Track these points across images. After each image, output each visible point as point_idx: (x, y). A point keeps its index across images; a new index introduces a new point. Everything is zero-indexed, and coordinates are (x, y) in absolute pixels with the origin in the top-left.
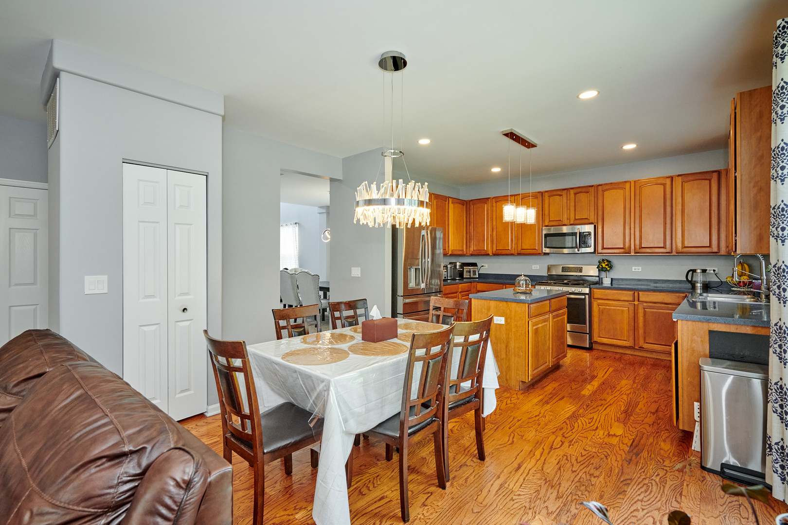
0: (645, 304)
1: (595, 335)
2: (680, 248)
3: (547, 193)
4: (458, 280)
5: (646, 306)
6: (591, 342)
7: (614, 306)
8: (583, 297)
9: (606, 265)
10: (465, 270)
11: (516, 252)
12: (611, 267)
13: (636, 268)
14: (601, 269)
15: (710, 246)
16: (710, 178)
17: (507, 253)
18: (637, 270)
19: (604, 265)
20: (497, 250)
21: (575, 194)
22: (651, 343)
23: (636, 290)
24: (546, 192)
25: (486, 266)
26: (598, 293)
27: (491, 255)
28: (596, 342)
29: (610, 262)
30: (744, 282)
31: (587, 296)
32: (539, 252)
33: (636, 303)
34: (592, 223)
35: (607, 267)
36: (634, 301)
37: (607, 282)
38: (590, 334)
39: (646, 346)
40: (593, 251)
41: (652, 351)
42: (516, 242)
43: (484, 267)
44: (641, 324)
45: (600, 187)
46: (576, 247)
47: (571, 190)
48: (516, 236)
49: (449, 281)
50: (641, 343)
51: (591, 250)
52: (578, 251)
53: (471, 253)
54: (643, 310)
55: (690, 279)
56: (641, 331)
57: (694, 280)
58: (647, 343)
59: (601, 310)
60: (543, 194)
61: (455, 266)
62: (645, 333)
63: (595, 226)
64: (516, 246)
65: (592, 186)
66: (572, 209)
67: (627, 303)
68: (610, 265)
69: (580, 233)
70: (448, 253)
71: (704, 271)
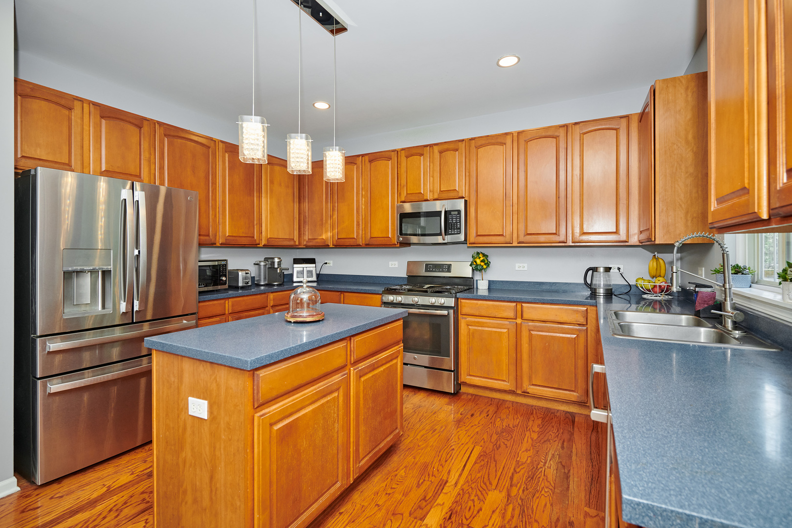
0: (531, 324)
1: (462, 372)
2: (578, 235)
3: (403, 152)
4: (277, 285)
5: (532, 326)
6: (457, 383)
7: (490, 327)
8: (445, 312)
9: (481, 261)
10: (295, 270)
11: (364, 243)
12: (488, 264)
13: (521, 265)
14: (476, 269)
15: (616, 233)
16: (617, 127)
17: (352, 243)
18: (521, 269)
19: (478, 261)
20: (338, 239)
21: (441, 152)
22: (539, 386)
23: (519, 302)
24: (403, 149)
25: (331, 263)
26: (467, 305)
27: (331, 246)
28: (465, 384)
29: (487, 256)
30: (660, 286)
31: (452, 311)
32: (393, 242)
33: (519, 321)
34: (463, 198)
35: (482, 264)
36: (516, 319)
37: (482, 286)
38: (456, 371)
39: (532, 390)
40: (463, 239)
41: (540, 398)
42: (363, 227)
43: (327, 265)
44: (525, 356)
45: (474, 141)
46: (440, 234)
47: (435, 147)
48: (364, 217)
49: (262, 288)
50: (524, 385)
51: (462, 237)
52: (444, 240)
53: (305, 243)
54: (527, 334)
55: (589, 281)
56: (525, 366)
57: (594, 282)
58: (533, 385)
59: (471, 332)
60: (399, 153)
61: (273, 263)
62: (531, 368)
63: (466, 202)
64: (364, 232)
65: (463, 140)
66: (437, 175)
67: (506, 322)
68: (486, 261)
69: (446, 212)
70: (257, 242)
71: (608, 269)
